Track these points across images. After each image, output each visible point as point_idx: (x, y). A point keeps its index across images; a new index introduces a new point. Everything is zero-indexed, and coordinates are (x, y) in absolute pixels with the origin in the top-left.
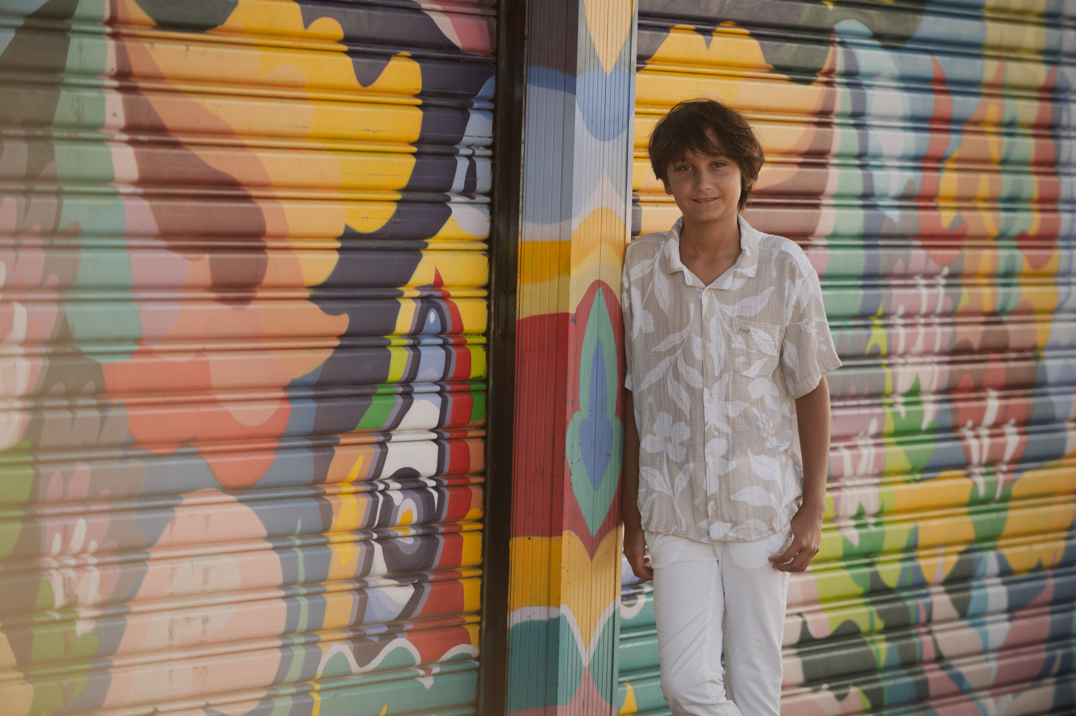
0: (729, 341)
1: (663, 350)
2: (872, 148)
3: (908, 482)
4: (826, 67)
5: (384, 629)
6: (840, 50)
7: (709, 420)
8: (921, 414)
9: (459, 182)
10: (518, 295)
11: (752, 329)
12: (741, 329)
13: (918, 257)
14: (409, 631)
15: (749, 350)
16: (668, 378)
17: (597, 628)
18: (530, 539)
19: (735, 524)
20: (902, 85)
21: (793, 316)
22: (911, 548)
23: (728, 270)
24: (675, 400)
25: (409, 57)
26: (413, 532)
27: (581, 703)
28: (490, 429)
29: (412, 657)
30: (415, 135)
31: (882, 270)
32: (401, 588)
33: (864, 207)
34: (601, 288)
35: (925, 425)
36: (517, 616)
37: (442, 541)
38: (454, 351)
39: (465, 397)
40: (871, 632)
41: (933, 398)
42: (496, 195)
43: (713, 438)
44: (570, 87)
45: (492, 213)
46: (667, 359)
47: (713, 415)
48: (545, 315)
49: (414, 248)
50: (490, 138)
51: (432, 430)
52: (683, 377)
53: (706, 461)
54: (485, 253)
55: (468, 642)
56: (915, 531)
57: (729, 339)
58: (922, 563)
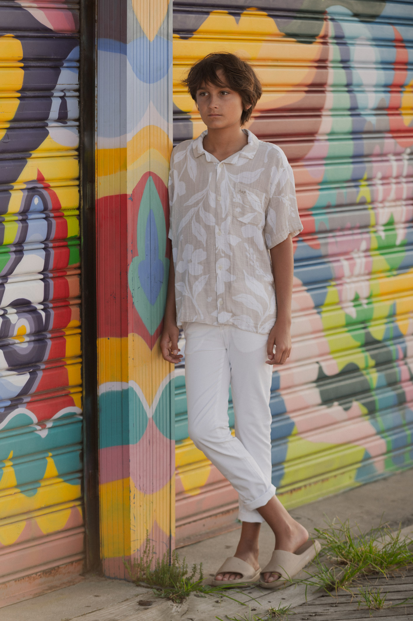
2: (355, 81)
3: (388, 276)
4: (322, 33)
5: (9, 403)
6: (330, 23)
7: (219, 246)
8: (396, 236)
9: (54, 113)
10: (96, 183)
11: (247, 192)
12: (240, 190)
13: (390, 143)
14: (28, 403)
15: (244, 205)
16: (192, 222)
17: (158, 393)
18: (109, 339)
19: (234, 315)
20: (374, 43)
21: (275, 192)
22: (392, 315)
24: (196, 235)
25: (13, 37)
26: (27, 339)
27: (148, 441)
28: (83, 269)
29: (30, 419)
30: (19, 86)
31: (366, 152)
32: (20, 376)
33: (351, 115)
34: (151, 177)
35: (398, 242)
36: (103, 388)
37: (50, 343)
38: (54, 222)
39: (64, 250)
40: (366, 368)
41: (403, 226)
42: (82, 120)
43: (221, 258)
44: (124, 51)
45: (79, 132)
46: (193, 209)
48: (113, 196)
49: (20, 158)
50: (77, 84)
51: (40, 273)
52: (202, 220)
53: (217, 272)
54: (77, 157)
55: (73, 405)
56: (394, 306)
57: (232, 195)
58: (399, 324)
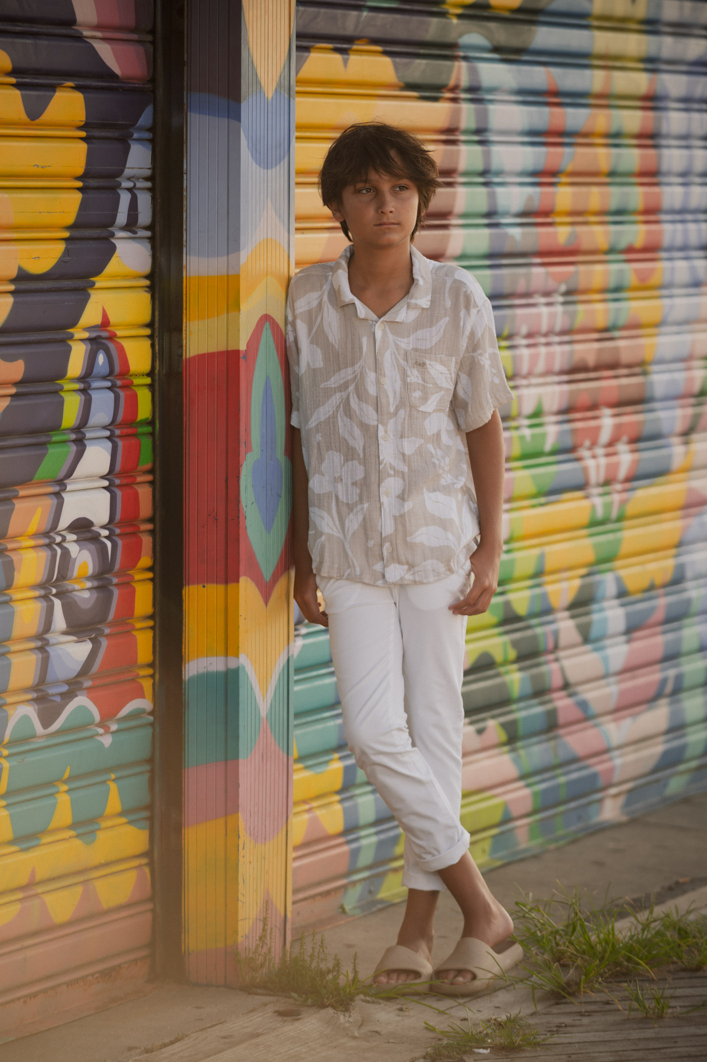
0: (404, 375)
1: (333, 386)
2: (495, 165)
3: (534, 506)
4: (452, 83)
5: (65, 688)
6: (464, 64)
7: (385, 458)
8: (544, 436)
9: (122, 218)
10: (184, 332)
11: (428, 362)
12: (416, 362)
13: (539, 275)
14: (88, 689)
15: (425, 384)
16: (339, 415)
18: (204, 586)
19: (411, 566)
20: (520, 98)
21: (467, 347)
22: (539, 573)
23: (401, 301)
24: (346, 438)
25: (72, 87)
26: (89, 584)
27: (261, 756)
28: (158, 473)
29: (91, 715)
30: (80, 170)
31: (507, 289)
32: (79, 644)
33: (489, 226)
34: (268, 323)
35: (548, 447)
36: (193, 668)
37: (116, 592)
38: (122, 394)
39: (133, 441)
40: (506, 662)
41: (554, 418)
42: (158, 228)
43: (389, 477)
44: (234, 114)
45: (153, 248)
46: (338, 395)
47: (387, 452)
48: (215, 353)
49: (82, 288)
50: (150, 169)
51: (103, 477)
52: (356, 415)
53: (381, 501)
54: (147, 289)
55: (142, 695)
56: (542, 558)
57: (404, 374)
58: (549, 588)
